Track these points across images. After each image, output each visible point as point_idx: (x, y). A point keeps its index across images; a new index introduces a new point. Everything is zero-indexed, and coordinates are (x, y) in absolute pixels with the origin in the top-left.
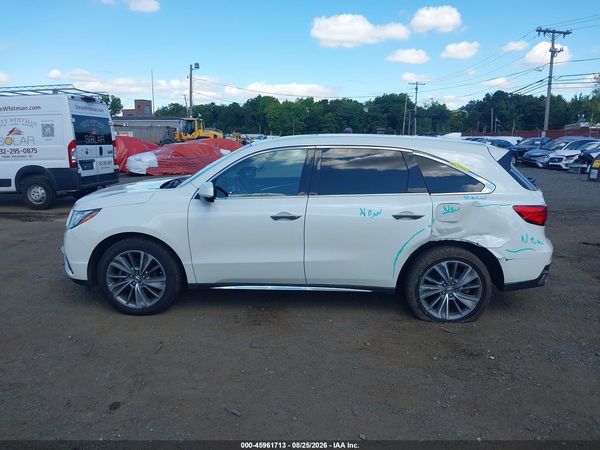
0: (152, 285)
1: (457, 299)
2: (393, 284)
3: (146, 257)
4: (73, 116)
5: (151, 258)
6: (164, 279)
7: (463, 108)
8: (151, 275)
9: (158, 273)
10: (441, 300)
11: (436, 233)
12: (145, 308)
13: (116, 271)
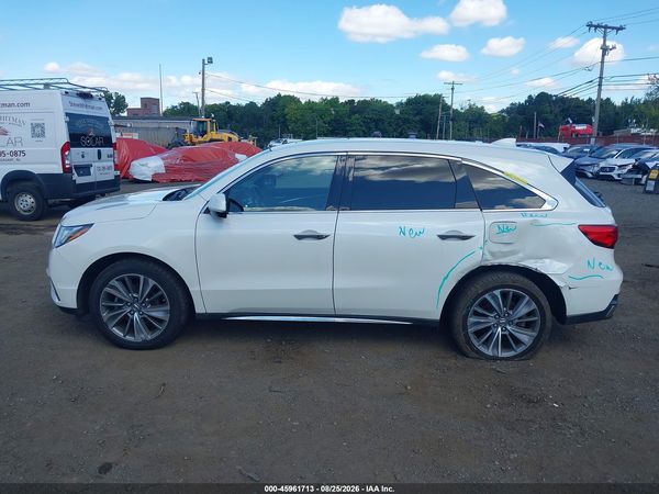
0: (154, 314)
1: (511, 334)
2: (437, 316)
3: (146, 282)
4: (67, 114)
5: (152, 283)
6: (168, 308)
7: (503, 111)
8: (153, 303)
9: (160, 301)
10: (492, 335)
11: (488, 256)
12: (145, 341)
13: (111, 297)
